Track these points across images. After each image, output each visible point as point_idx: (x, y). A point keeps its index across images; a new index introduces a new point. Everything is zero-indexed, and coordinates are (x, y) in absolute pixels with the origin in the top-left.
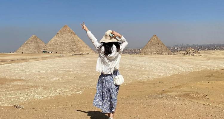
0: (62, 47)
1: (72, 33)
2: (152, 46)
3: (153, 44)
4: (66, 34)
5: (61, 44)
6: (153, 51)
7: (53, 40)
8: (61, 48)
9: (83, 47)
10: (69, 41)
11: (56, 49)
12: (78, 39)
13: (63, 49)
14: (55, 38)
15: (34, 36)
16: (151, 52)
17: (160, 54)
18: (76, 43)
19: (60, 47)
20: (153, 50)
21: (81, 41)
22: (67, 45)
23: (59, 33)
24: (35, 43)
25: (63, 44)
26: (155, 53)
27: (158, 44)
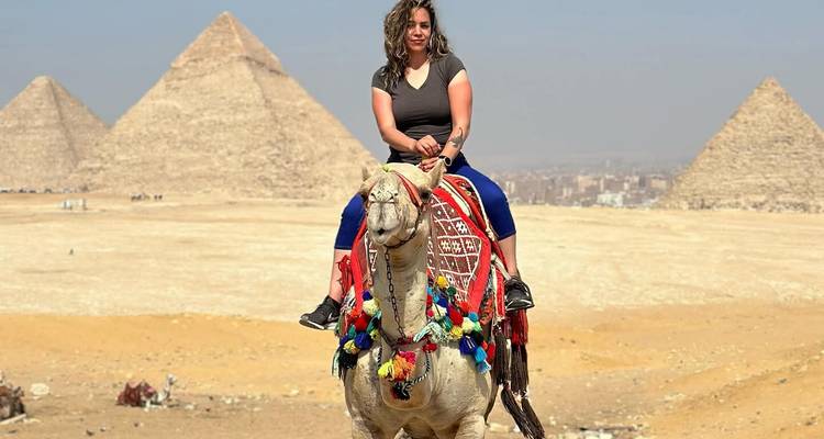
0: (196, 155)
1: (261, 64)
2: (745, 157)
3: (755, 144)
4: (226, 75)
5: (191, 135)
6: (748, 189)
7: (146, 106)
8: (193, 162)
9: (331, 156)
10: (240, 117)
11: (162, 168)
12: (304, 102)
13: (203, 168)
14: (158, 97)
15: (41, 81)
16: (737, 196)
17: (796, 206)
18: (287, 129)
19: (185, 154)
20: (750, 179)
21: (321, 116)
22: (228, 141)
23: (180, 64)
24: (47, 126)
25: (203, 138)
26: (761, 198)
27: (789, 140)
